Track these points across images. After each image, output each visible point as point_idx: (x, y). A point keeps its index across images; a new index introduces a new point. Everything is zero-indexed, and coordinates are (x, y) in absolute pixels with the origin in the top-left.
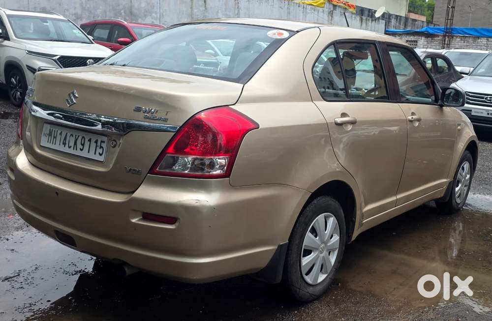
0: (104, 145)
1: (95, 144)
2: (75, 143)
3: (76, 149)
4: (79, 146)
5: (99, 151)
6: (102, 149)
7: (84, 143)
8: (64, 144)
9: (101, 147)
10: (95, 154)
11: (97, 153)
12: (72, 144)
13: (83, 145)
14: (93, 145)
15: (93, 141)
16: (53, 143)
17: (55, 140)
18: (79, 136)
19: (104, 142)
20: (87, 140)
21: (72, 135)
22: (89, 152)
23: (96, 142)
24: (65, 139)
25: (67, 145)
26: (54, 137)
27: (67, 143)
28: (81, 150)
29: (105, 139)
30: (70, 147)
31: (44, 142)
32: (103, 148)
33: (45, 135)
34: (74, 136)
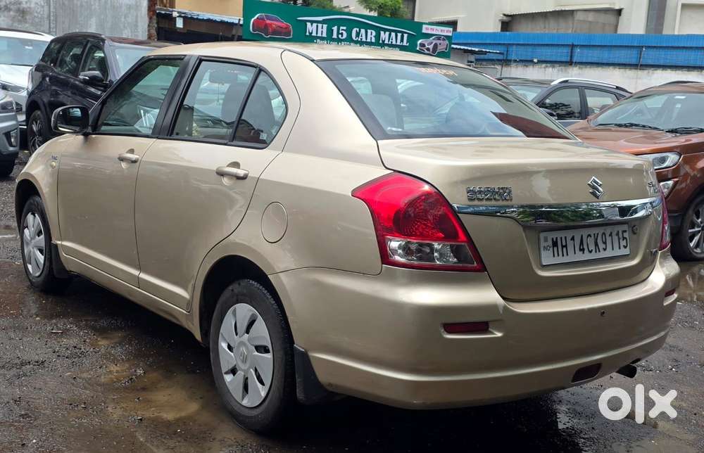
0: (626, 235)
1: (617, 237)
2: (596, 244)
3: (599, 251)
4: (601, 246)
5: (623, 243)
6: (625, 240)
7: (606, 239)
8: (582, 250)
9: (624, 238)
10: (620, 248)
11: (622, 247)
12: (592, 247)
13: (605, 243)
14: (615, 238)
15: (614, 234)
16: (563, 255)
17: (565, 249)
18: (598, 234)
19: (625, 231)
20: (607, 235)
21: (589, 235)
22: (613, 249)
23: (618, 234)
24: (582, 243)
25: (586, 251)
26: (563, 247)
27: (585, 247)
28: (605, 249)
29: (625, 227)
30: (591, 252)
31: (547, 258)
32: (626, 238)
33: (545, 248)
34: (593, 236)
